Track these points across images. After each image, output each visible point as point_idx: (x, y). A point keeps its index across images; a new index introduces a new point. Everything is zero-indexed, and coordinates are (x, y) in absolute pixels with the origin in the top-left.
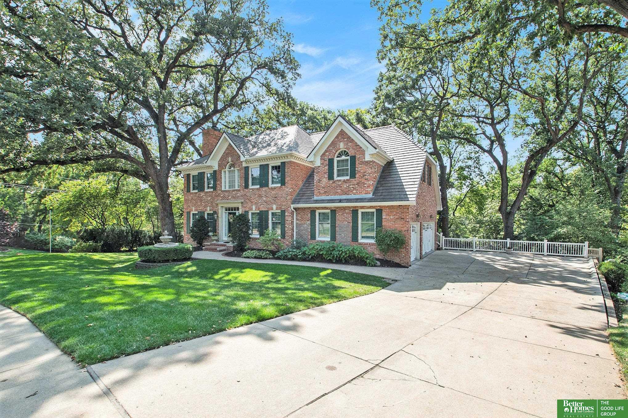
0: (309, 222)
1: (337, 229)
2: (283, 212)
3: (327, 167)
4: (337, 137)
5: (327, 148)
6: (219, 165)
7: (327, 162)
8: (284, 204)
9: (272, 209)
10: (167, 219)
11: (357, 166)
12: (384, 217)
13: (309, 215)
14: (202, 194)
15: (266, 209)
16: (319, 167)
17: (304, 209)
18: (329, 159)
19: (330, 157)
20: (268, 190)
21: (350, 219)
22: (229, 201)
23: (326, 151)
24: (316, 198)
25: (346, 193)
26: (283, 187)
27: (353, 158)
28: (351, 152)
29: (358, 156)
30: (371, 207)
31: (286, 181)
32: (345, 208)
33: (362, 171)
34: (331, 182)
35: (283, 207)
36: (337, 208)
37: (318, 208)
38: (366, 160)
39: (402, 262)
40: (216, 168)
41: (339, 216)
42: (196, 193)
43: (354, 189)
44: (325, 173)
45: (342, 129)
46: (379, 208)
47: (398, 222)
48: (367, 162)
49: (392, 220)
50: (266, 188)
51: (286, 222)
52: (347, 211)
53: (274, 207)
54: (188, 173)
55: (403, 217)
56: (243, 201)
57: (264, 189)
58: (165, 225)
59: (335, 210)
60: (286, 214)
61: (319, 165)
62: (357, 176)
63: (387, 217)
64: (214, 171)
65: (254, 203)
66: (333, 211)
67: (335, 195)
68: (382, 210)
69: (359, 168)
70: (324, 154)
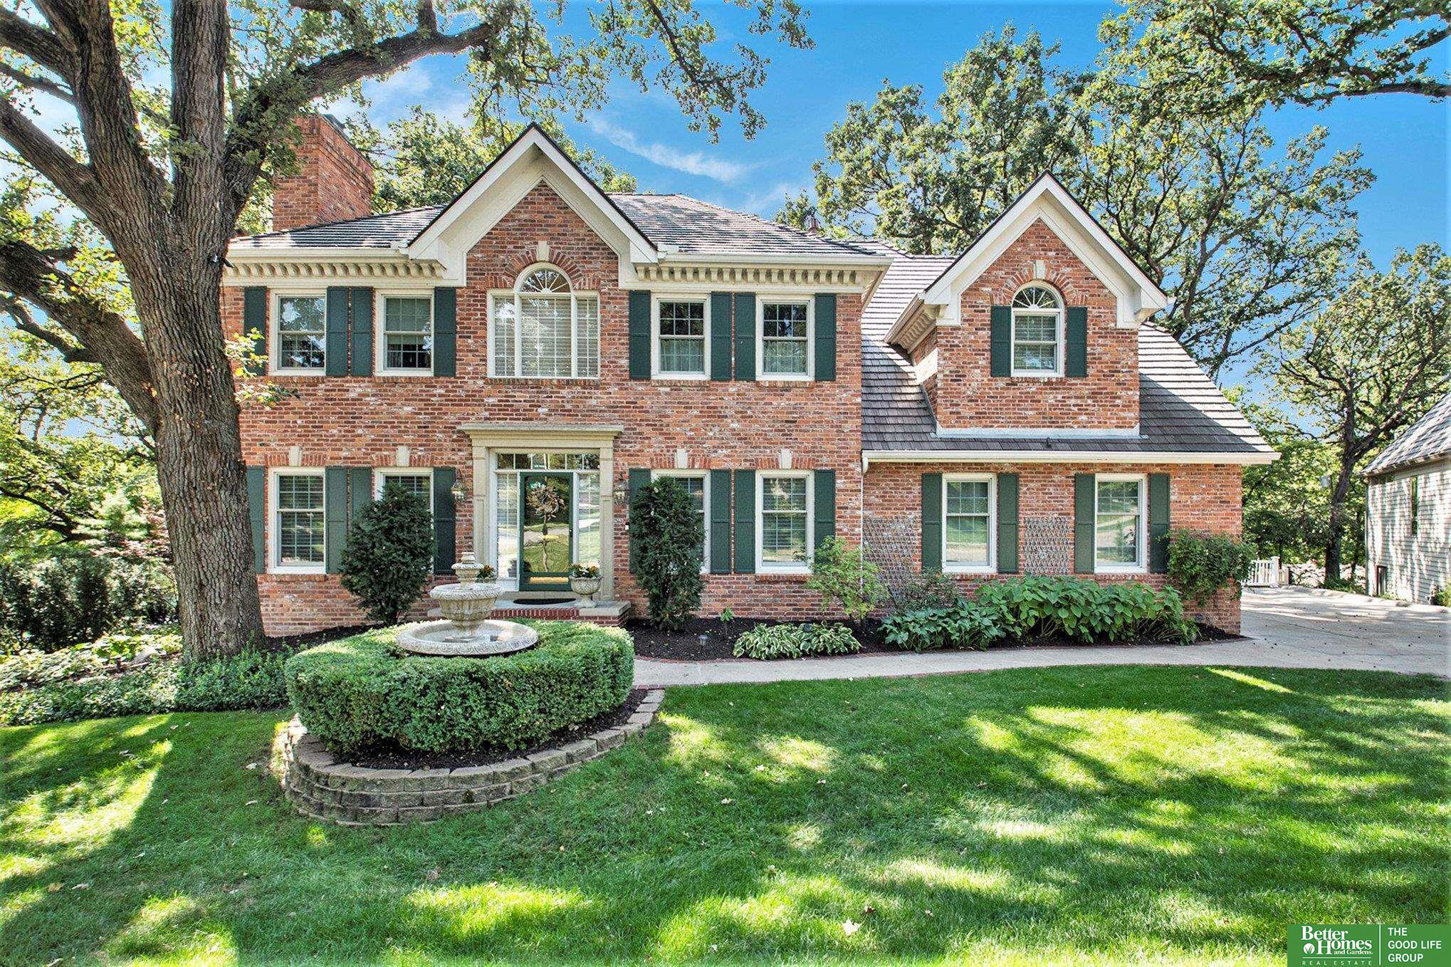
0: (917, 514)
1: (1021, 534)
2: (826, 480)
3: (985, 334)
4: (1022, 241)
5: (988, 271)
6: (474, 268)
7: (987, 317)
8: (829, 447)
9: (775, 464)
10: (223, 494)
11: (1090, 341)
12: (1173, 498)
13: (917, 489)
14: (355, 388)
15: (745, 466)
16: (957, 329)
17: (897, 467)
18: (995, 309)
19: (997, 302)
20: (754, 393)
21: (1068, 502)
22: (535, 425)
23: (982, 281)
24: (942, 431)
25: (1053, 423)
26: (826, 384)
27: (1077, 318)
28: (1075, 296)
29: (1093, 312)
30: (1135, 468)
31: (840, 365)
32: (1049, 468)
33: (1105, 358)
34: (1001, 383)
35: (825, 460)
36: (1025, 466)
37: (952, 467)
38: (1120, 325)
39: (1223, 623)
40: (455, 275)
41: (1029, 494)
42: (314, 382)
43: (1082, 410)
44: (979, 352)
45: (1039, 220)
46: (1158, 470)
47: (1214, 509)
48: (1122, 332)
49: (1195, 506)
50: (744, 385)
51: (838, 512)
52: (1056, 478)
53: (786, 457)
54: (255, 281)
55: (1225, 498)
56: (620, 428)
57: (733, 387)
58: (207, 530)
59: (1016, 476)
60: (840, 483)
61: (957, 322)
62: (1090, 371)
63: (1184, 498)
64: (439, 291)
65: (681, 439)
66: (1009, 480)
67: (1016, 424)
68: (1167, 477)
69: (1097, 346)
70: (974, 289)
